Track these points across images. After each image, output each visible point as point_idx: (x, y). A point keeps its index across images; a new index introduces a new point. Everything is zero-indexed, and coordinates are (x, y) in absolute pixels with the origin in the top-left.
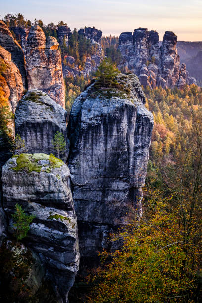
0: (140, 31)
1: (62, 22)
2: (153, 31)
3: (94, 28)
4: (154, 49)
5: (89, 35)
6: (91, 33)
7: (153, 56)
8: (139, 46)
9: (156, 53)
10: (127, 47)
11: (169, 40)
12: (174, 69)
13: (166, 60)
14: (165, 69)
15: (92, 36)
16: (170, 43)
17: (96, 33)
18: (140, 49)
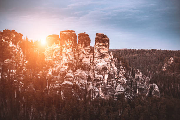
0: (65, 33)
2: (83, 34)
4: (83, 53)
5: (7, 38)
6: (9, 36)
7: (83, 61)
8: (64, 49)
9: (87, 58)
10: (53, 50)
11: (100, 42)
12: (107, 75)
13: (97, 65)
14: (97, 76)
15: (10, 38)
16: (101, 46)
17: (15, 36)
18: (66, 52)
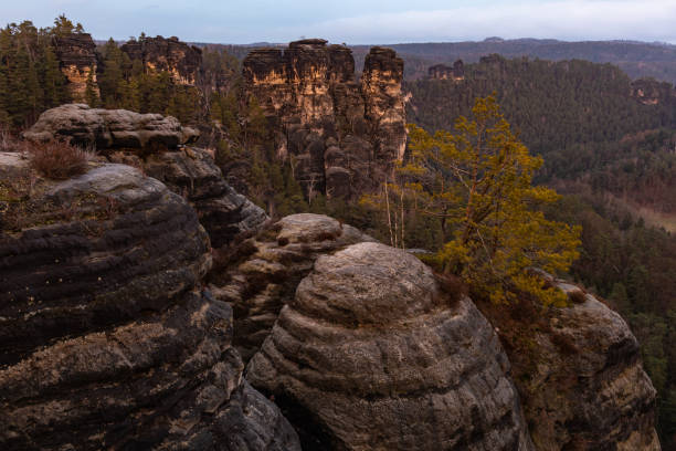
0: (309, 47)
1: (63, 18)
2: (339, 47)
3: (174, 40)
5: (162, 59)
6: (167, 52)
8: (309, 87)
10: (272, 89)
11: (384, 69)
14: (383, 147)
15: (170, 60)
16: (387, 78)
17: (183, 54)
18: (313, 95)
